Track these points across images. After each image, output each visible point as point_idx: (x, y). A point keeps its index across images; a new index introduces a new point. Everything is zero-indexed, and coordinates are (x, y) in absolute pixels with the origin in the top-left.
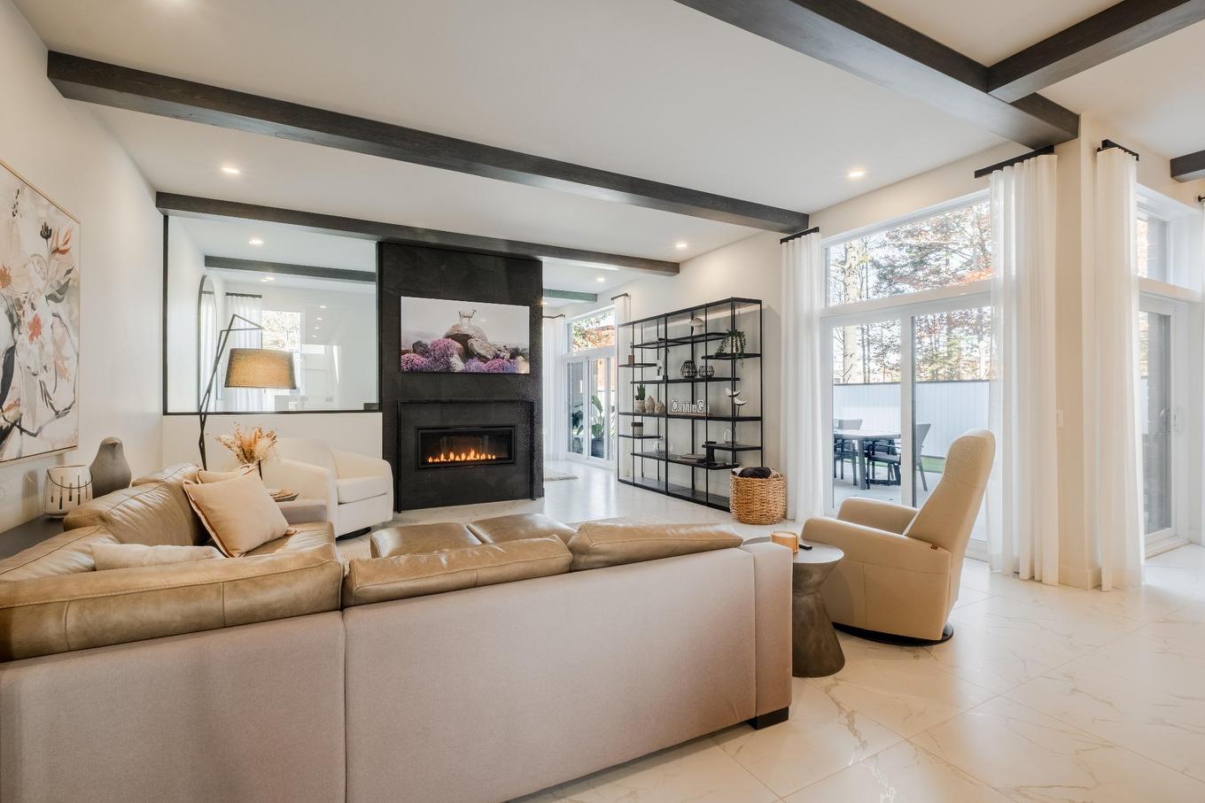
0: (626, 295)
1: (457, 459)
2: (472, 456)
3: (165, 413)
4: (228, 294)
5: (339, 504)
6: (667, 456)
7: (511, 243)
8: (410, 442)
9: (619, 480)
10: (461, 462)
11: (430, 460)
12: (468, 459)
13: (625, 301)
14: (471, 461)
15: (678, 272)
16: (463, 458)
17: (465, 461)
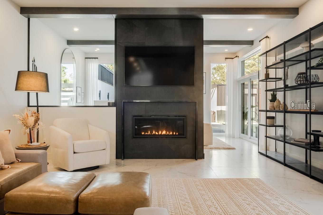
0: (267, 37)
1: (157, 133)
2: (164, 132)
3: (29, 106)
4: (86, 58)
5: (74, 153)
6: (285, 139)
7: (181, 9)
8: (129, 122)
9: (259, 152)
10: (158, 135)
11: (143, 133)
12: (163, 134)
13: (266, 41)
14: (164, 135)
15: (298, 14)
16: (160, 133)
17: (161, 135)
